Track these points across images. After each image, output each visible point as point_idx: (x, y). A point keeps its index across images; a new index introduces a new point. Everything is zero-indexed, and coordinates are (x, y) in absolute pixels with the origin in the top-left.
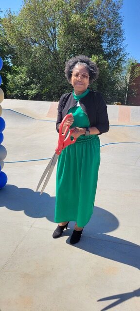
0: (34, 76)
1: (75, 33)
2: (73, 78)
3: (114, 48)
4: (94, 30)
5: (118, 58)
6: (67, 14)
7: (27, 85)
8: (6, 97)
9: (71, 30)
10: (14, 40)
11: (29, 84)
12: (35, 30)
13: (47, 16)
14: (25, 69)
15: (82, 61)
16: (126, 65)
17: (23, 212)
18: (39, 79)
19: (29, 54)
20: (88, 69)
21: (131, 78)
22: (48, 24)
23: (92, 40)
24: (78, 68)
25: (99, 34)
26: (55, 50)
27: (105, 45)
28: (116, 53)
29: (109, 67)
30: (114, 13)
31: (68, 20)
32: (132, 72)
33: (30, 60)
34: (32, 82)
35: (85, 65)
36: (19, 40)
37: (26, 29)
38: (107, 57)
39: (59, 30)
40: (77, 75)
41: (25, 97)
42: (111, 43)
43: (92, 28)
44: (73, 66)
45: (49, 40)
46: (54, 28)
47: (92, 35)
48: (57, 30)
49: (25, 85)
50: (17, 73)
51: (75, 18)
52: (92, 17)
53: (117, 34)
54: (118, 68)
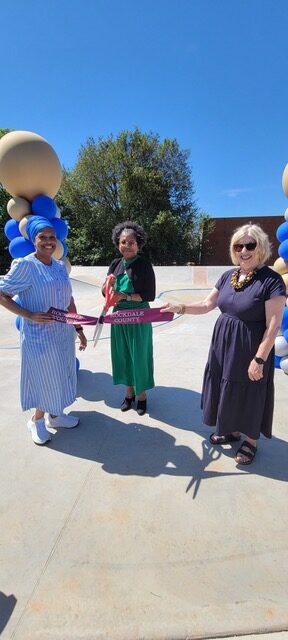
0: (95, 239)
1: (139, 187)
2: (121, 245)
3: (183, 202)
4: (160, 184)
5: (188, 214)
6: (129, 167)
7: (88, 249)
8: (73, 264)
9: (134, 184)
10: (71, 200)
11: (90, 248)
12: (93, 187)
13: (106, 170)
14: (84, 231)
15: (128, 227)
16: (197, 221)
17: (103, 402)
18: (101, 242)
19: (88, 214)
20: (135, 235)
21: (204, 235)
22: (107, 180)
23: (158, 195)
24: (125, 234)
25: (166, 187)
26: (117, 208)
27: (172, 200)
28: (186, 208)
29: (179, 224)
30: (182, 164)
31: (130, 173)
32: (204, 229)
33: (90, 221)
34: (93, 245)
35: (131, 231)
36: (75, 200)
37: (83, 186)
38: (177, 212)
39: (121, 186)
40: (124, 243)
41: (87, 263)
42: (180, 197)
43: (158, 181)
44: (120, 233)
45: (110, 197)
46: (115, 184)
47: (158, 189)
48: (117, 185)
49: (86, 249)
50: (76, 236)
51: (137, 171)
52: (156, 169)
53: (185, 187)
54: (189, 224)
